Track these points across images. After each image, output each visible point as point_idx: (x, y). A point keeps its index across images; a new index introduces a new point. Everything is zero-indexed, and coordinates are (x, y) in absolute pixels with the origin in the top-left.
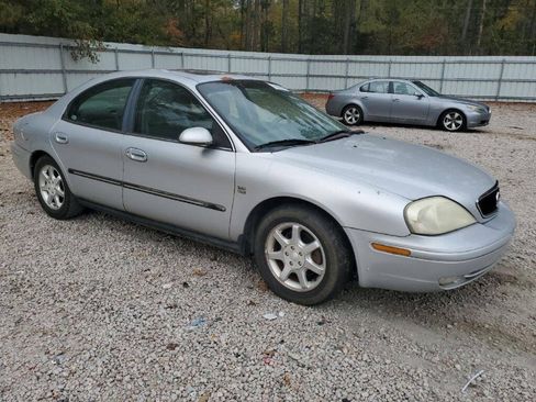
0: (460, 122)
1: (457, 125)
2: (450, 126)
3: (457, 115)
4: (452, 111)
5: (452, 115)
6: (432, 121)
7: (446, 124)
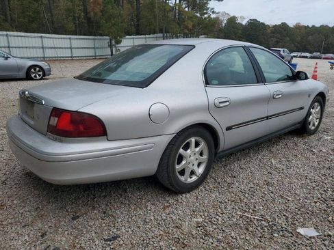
0: (41, 73)
1: (39, 75)
2: (35, 76)
3: (38, 69)
4: (34, 66)
5: (35, 70)
6: (22, 74)
7: (33, 75)
